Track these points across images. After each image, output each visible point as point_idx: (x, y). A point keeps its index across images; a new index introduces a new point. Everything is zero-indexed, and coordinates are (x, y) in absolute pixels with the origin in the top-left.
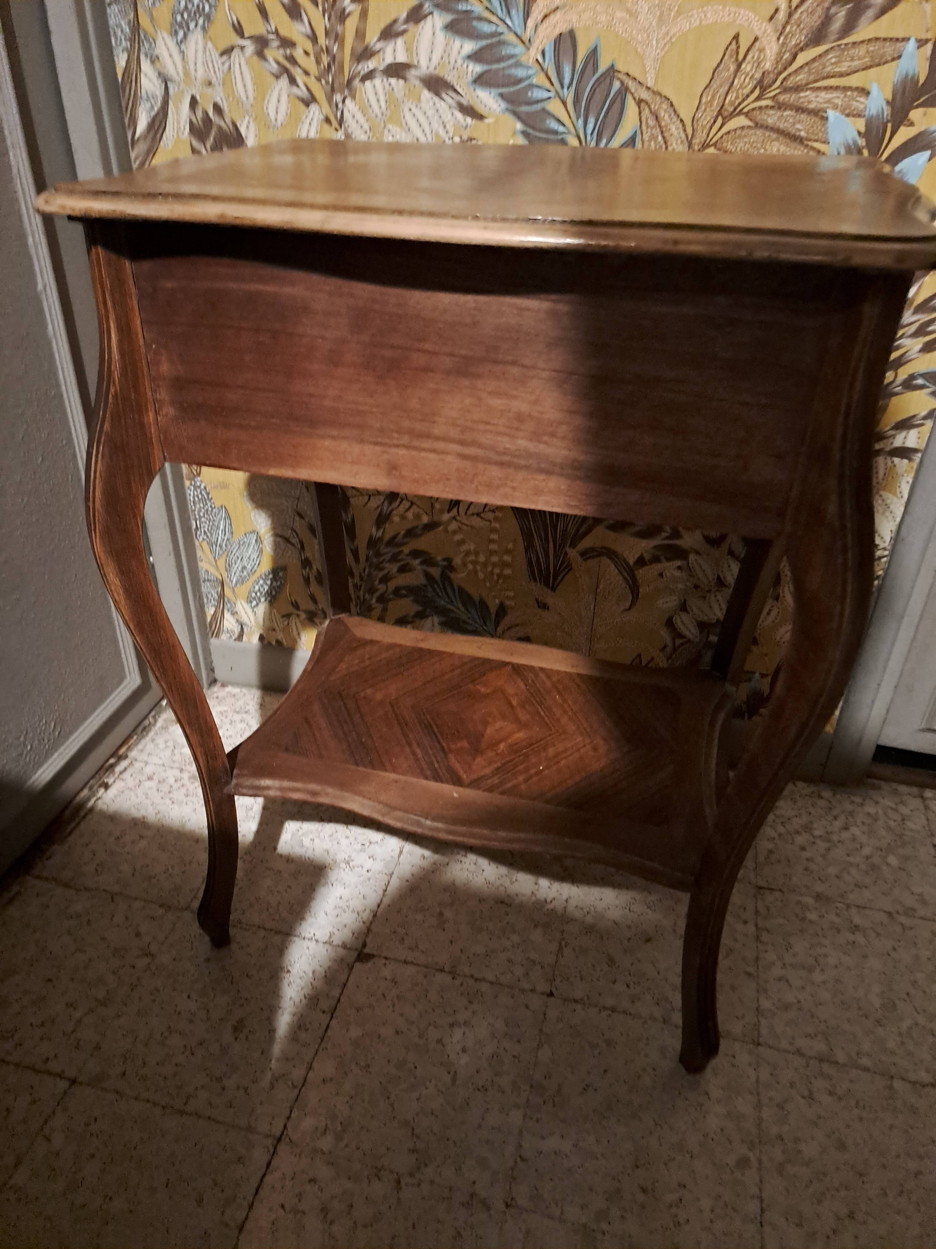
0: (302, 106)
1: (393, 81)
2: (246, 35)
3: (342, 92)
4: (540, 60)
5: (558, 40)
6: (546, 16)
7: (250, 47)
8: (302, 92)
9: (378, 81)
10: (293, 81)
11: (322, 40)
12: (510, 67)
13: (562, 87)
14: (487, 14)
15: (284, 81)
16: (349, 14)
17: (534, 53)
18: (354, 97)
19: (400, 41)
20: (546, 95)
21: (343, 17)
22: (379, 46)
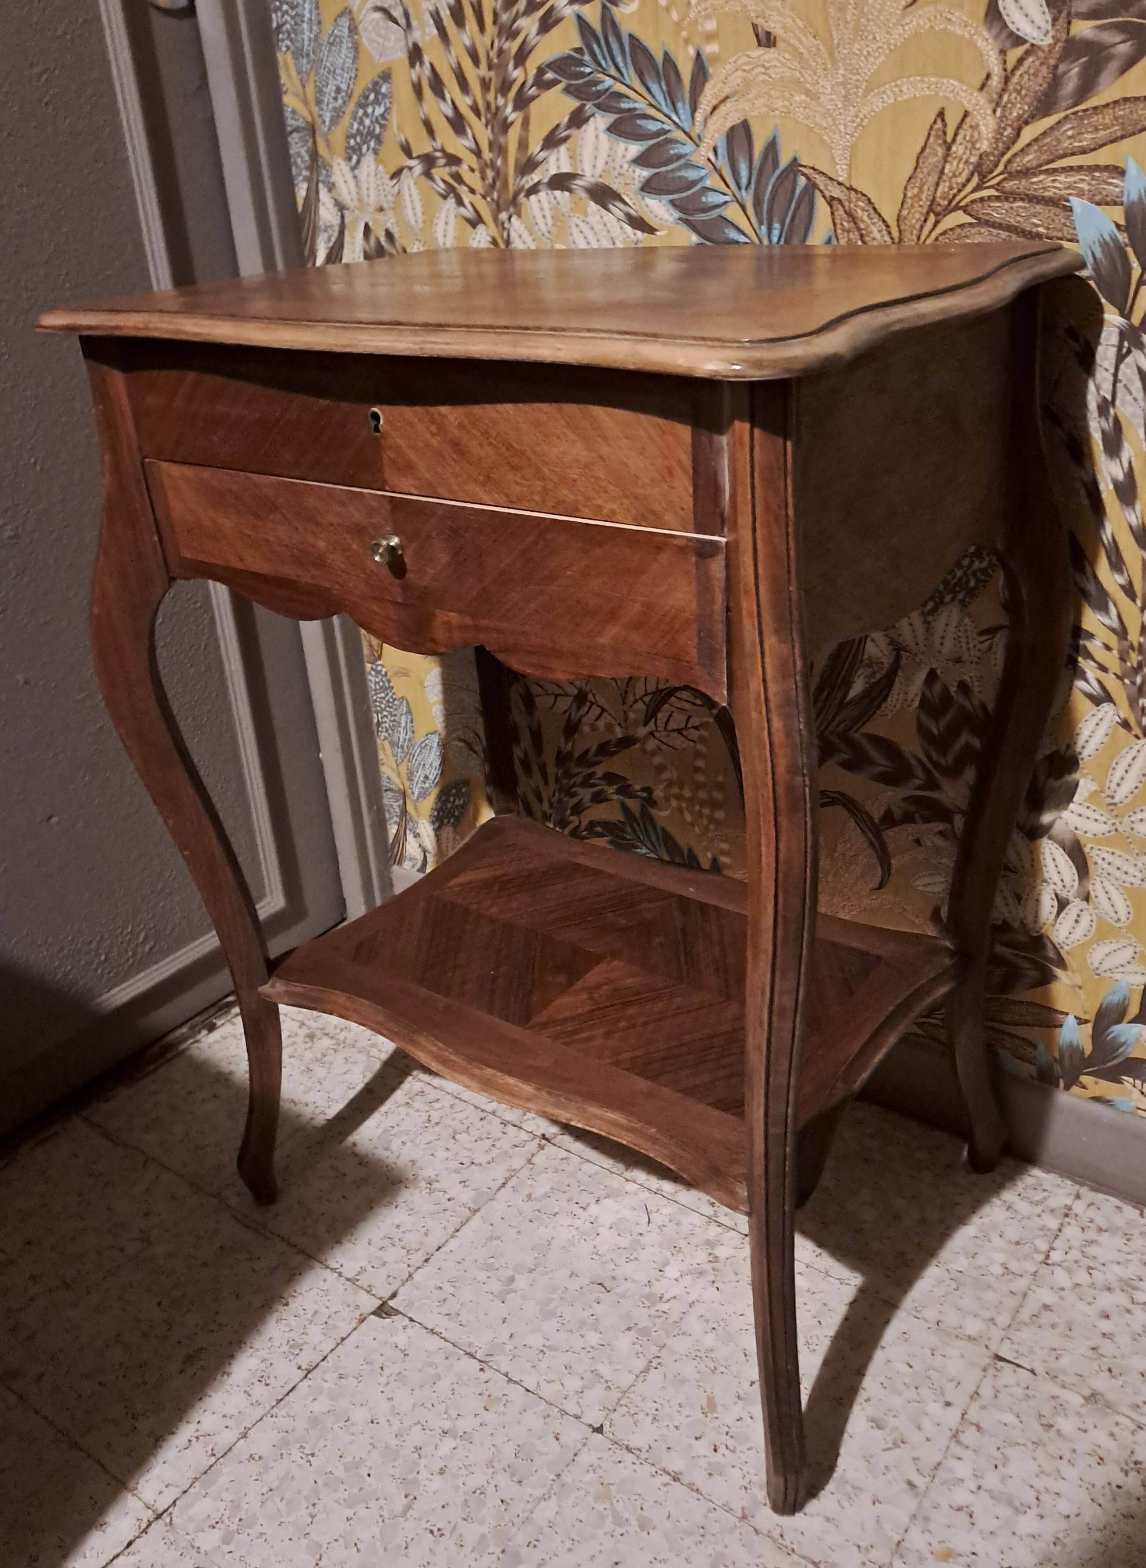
0: (469, 228)
1: (558, 193)
2: (414, 155)
3: (507, 210)
4: (713, 158)
5: (731, 134)
6: (715, 108)
7: (418, 167)
8: (469, 213)
9: (542, 195)
10: (460, 202)
11: (487, 155)
12: (679, 169)
13: (739, 188)
14: (652, 112)
15: (451, 201)
16: (512, 123)
17: (705, 151)
18: (519, 215)
19: (563, 148)
20: (723, 199)
21: (506, 126)
22: (543, 155)
